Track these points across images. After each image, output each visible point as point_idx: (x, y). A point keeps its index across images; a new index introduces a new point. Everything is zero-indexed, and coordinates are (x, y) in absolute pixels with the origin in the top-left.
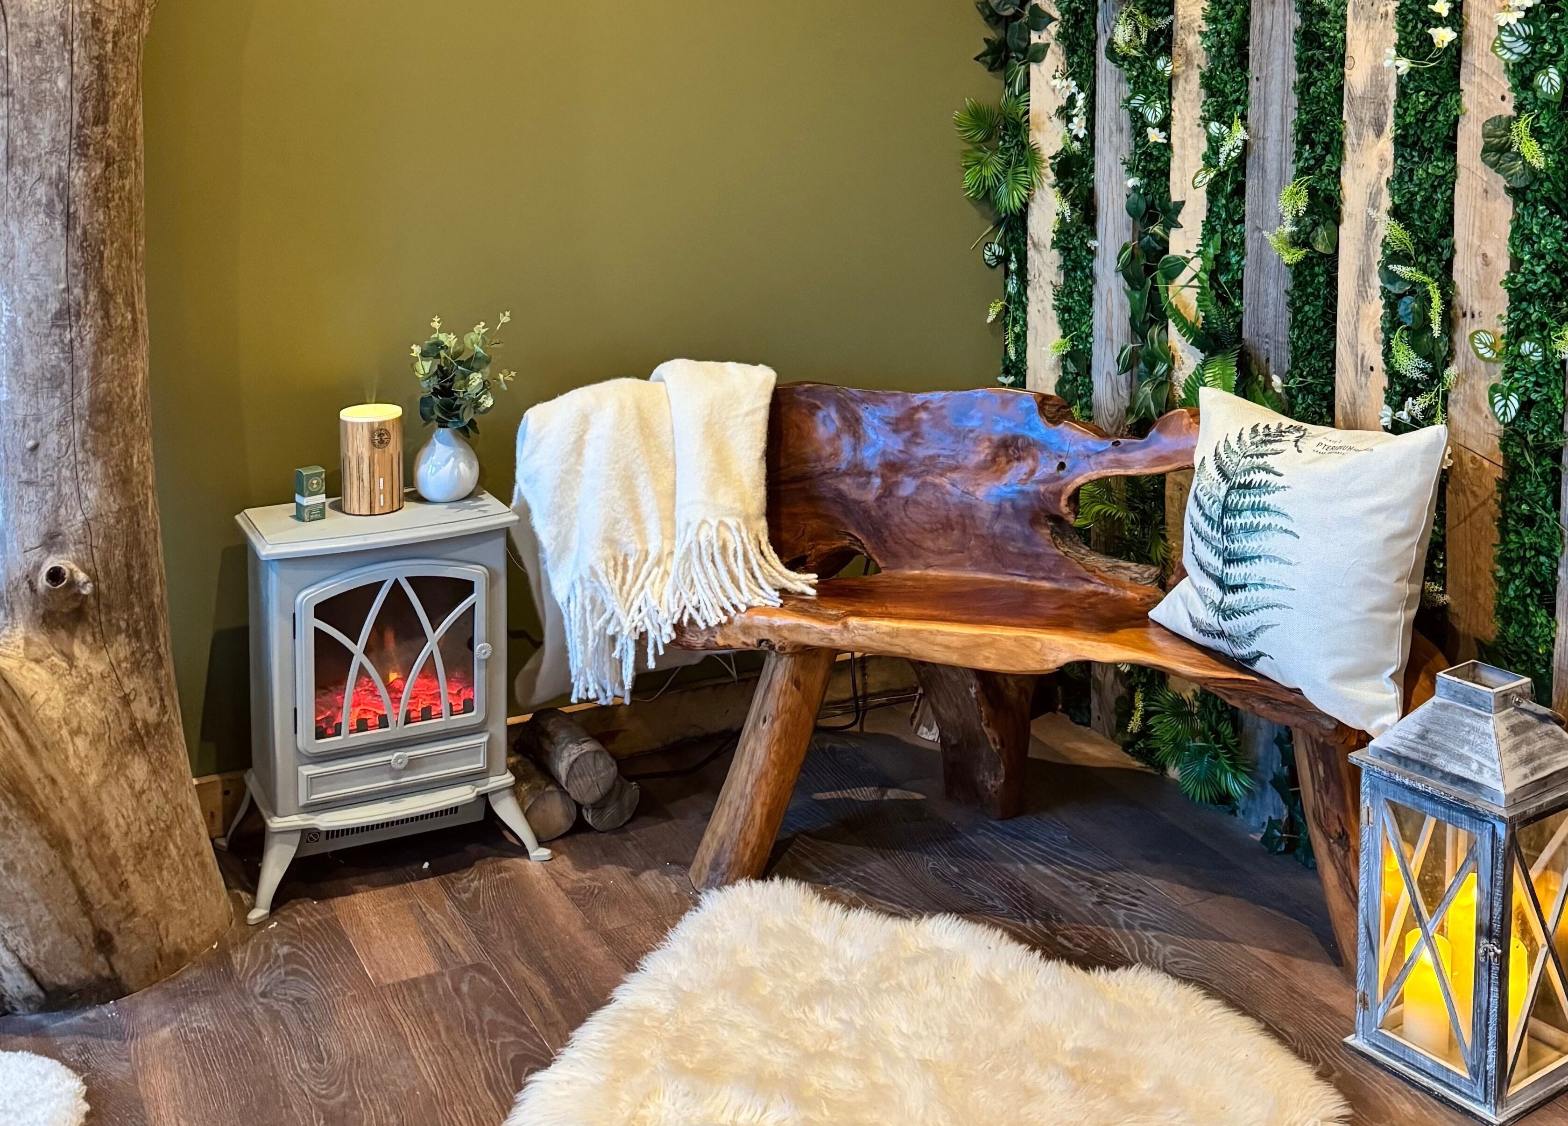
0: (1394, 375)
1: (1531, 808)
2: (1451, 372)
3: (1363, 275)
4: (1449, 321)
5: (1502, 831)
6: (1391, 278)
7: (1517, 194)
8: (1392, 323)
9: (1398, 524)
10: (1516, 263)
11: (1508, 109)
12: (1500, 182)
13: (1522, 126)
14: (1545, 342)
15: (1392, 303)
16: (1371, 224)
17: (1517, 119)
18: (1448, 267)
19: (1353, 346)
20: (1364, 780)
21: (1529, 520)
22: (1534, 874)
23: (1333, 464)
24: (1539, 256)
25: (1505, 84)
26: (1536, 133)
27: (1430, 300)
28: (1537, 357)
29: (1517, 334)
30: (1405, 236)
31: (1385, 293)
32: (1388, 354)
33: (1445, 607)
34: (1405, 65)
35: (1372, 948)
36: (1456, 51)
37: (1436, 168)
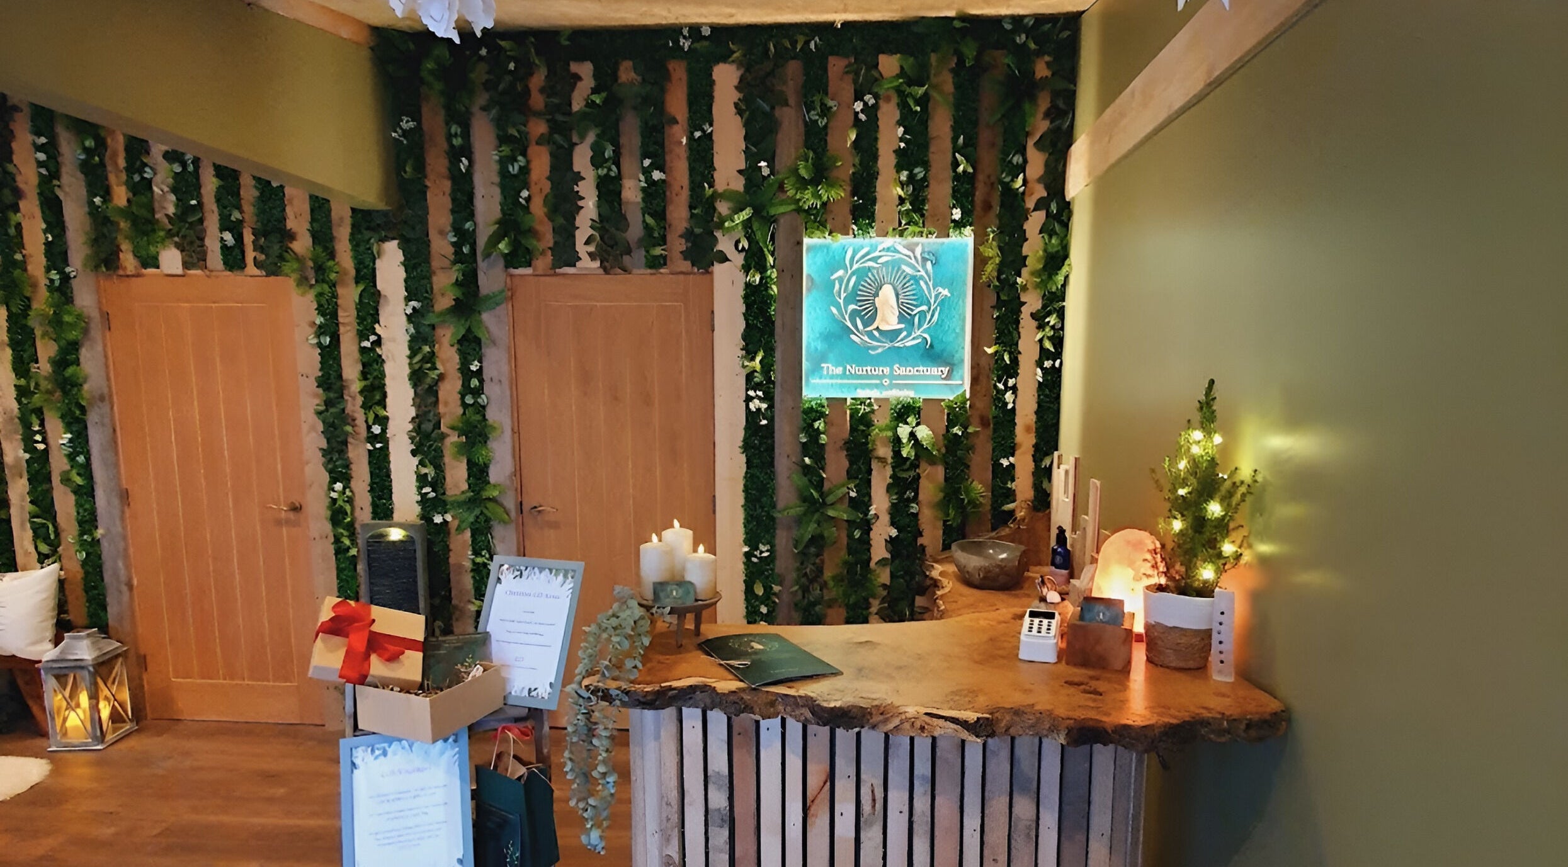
0: (39, 553)
1: (101, 660)
2: (60, 549)
3: (22, 525)
4: (57, 534)
5: (91, 669)
6: (32, 523)
7: (75, 492)
8: (36, 536)
9: (44, 596)
10: (78, 513)
11: (68, 467)
12: (68, 490)
13: (74, 472)
14: (91, 534)
15: (35, 531)
16: (22, 508)
17: (71, 470)
18: (55, 517)
19: (22, 547)
20: (42, 672)
21: (95, 588)
22: (109, 685)
23: (15, 583)
24: (85, 510)
25: (65, 460)
26: (79, 474)
27: (48, 527)
28: (90, 540)
29: (82, 534)
30: (37, 509)
31: (32, 528)
32: (36, 548)
33: (69, 620)
34: (27, 456)
35: (53, 719)
36: (46, 451)
37: (45, 486)
